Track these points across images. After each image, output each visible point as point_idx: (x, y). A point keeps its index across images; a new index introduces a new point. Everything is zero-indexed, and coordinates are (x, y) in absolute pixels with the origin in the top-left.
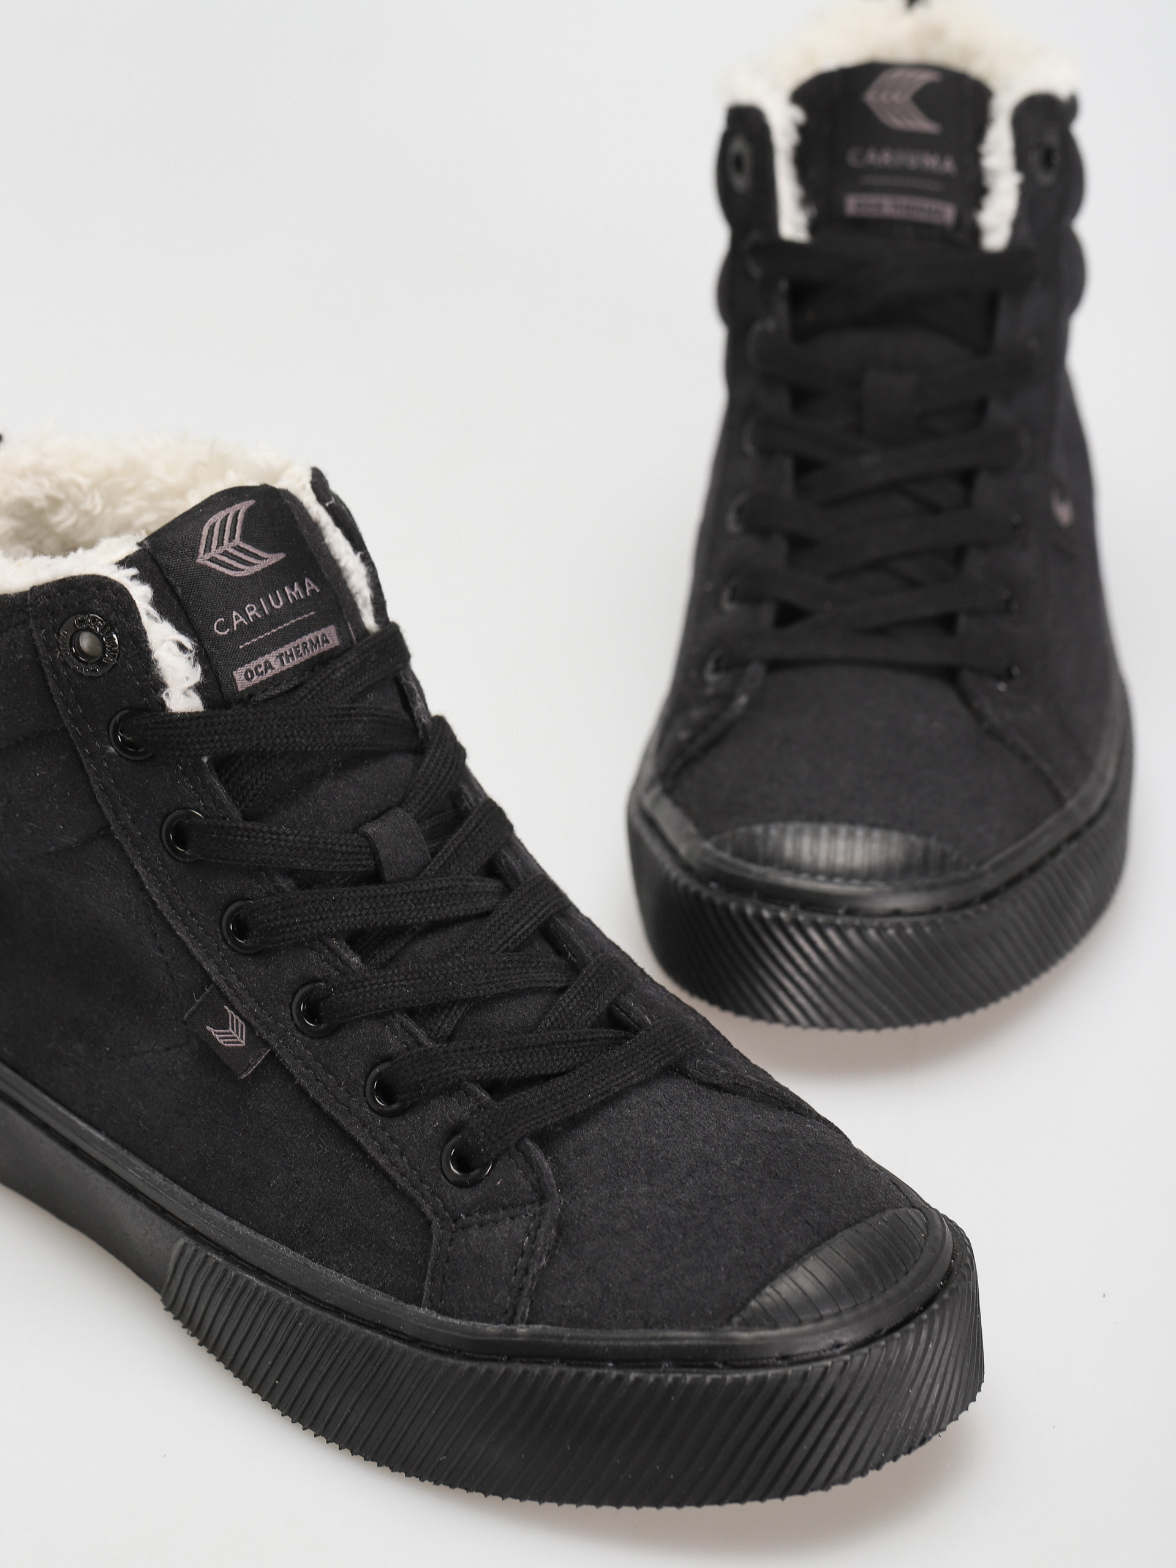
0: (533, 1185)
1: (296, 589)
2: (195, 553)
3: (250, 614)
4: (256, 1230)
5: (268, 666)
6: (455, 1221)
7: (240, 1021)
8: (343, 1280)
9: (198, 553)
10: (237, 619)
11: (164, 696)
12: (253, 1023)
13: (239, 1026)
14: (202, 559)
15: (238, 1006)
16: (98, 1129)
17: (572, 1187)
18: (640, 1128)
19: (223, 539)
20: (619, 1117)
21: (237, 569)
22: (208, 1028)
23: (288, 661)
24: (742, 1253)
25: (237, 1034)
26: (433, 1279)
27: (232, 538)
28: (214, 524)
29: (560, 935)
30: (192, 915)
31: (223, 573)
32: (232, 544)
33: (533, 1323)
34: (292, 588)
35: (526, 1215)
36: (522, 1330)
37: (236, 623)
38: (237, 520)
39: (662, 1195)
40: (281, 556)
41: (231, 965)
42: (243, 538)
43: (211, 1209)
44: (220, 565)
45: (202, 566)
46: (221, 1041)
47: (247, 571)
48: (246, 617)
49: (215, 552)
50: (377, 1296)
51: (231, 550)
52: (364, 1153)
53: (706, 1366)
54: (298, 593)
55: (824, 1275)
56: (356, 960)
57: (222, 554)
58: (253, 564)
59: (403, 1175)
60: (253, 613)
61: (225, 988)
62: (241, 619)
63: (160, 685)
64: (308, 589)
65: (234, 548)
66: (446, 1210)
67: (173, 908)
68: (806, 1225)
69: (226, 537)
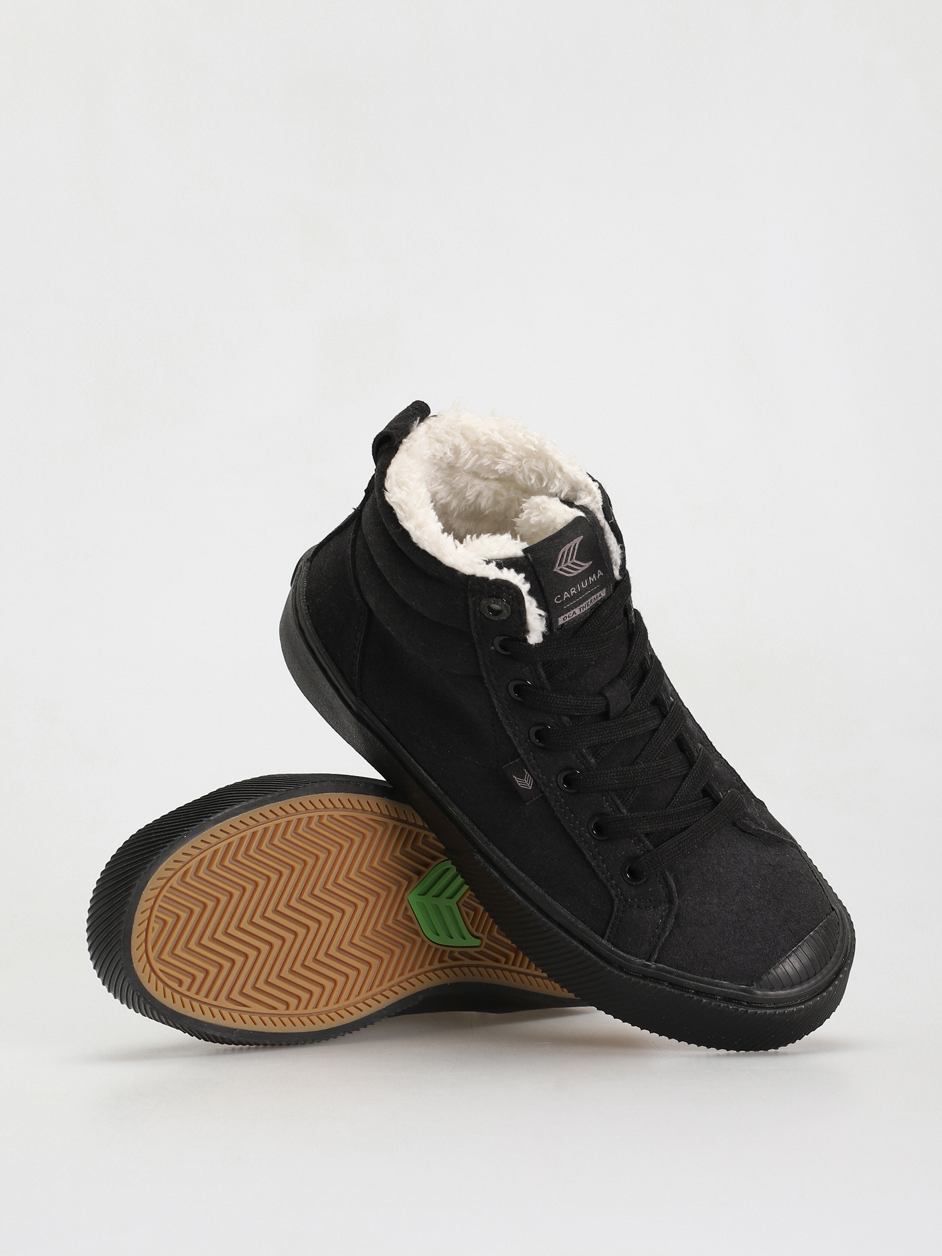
0: (666, 894)
1: (594, 577)
2: (553, 567)
3: (572, 592)
4: (519, 868)
5: (575, 613)
6: (625, 901)
7: (531, 777)
8: (564, 911)
9: (555, 567)
10: (566, 595)
11: (527, 637)
12: (538, 781)
13: (528, 777)
14: (557, 569)
15: (531, 771)
16: (434, 781)
17: (683, 894)
18: (715, 862)
19: (568, 559)
20: (706, 853)
21: (571, 573)
22: (514, 776)
23: (583, 610)
24: (760, 946)
25: (528, 783)
26: (612, 928)
27: (572, 558)
28: (565, 551)
29: (684, 742)
30: (516, 725)
31: (564, 575)
32: (571, 562)
33: (658, 963)
34: (592, 577)
35: (661, 908)
36: (653, 965)
37: (565, 597)
38: (575, 549)
39: (724, 905)
40: (591, 563)
41: (531, 751)
42: (576, 559)
43: (494, 848)
44: (564, 572)
45: (556, 572)
46: (520, 784)
47: (575, 573)
48: (570, 595)
49: (563, 567)
50: (581, 925)
51: (570, 565)
52: (584, 857)
53: (739, 1004)
54: (594, 579)
55: (797, 965)
56: (593, 761)
57: (566, 567)
58: (578, 570)
59: (603, 873)
60: (573, 592)
61: (527, 762)
62: (568, 595)
63: (527, 631)
64: (599, 575)
65: (572, 563)
66: (622, 895)
67: (507, 720)
68: (789, 931)
69: (569, 559)
